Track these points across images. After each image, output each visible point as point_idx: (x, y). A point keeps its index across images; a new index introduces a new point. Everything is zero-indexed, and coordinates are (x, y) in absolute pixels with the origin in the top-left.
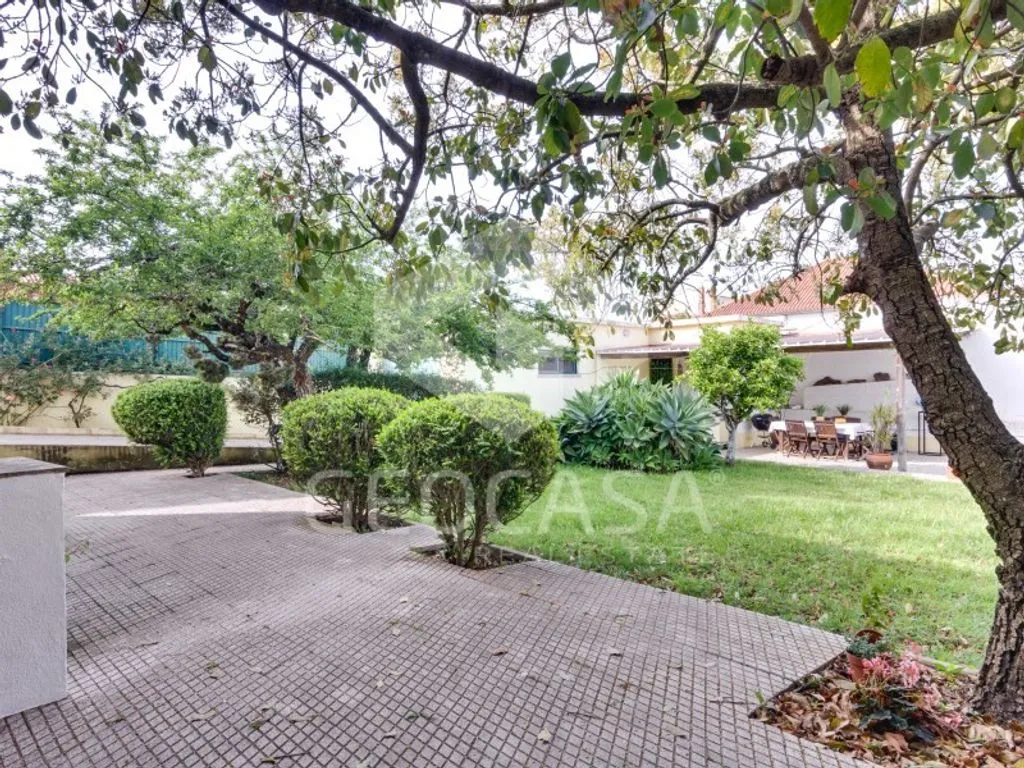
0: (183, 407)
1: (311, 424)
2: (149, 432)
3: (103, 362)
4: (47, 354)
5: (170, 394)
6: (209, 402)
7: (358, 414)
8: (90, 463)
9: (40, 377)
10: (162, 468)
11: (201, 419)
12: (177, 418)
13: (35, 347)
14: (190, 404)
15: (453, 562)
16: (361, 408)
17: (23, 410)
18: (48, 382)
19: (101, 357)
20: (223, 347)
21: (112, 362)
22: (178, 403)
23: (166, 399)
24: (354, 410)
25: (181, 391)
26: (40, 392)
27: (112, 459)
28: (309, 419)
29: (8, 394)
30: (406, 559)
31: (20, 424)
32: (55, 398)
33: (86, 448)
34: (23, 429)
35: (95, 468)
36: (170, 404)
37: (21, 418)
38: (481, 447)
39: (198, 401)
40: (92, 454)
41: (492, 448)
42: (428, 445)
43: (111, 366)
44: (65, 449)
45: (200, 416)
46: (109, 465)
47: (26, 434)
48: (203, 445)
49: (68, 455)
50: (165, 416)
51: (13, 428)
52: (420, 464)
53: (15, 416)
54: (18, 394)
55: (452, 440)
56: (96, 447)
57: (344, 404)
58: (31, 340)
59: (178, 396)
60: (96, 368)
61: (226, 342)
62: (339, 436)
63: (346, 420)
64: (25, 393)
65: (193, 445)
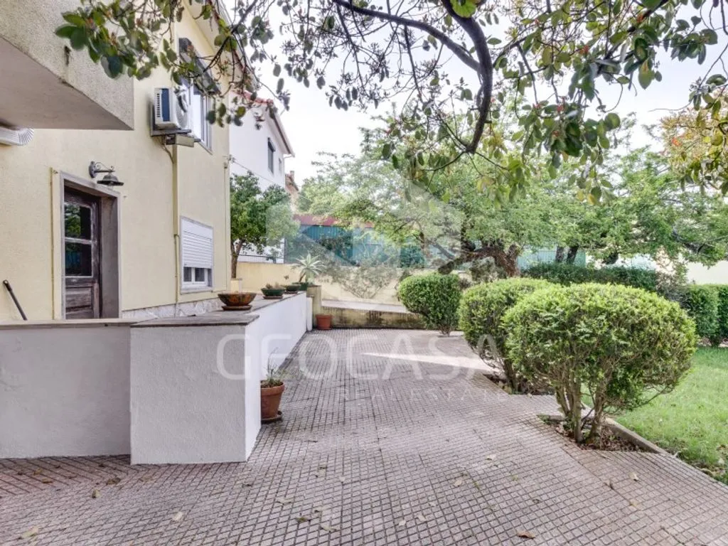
0: (433, 290)
1: (474, 305)
2: (415, 306)
3: (412, 262)
4: (385, 257)
5: (426, 282)
6: (450, 287)
7: (509, 299)
8: (393, 322)
9: (381, 272)
10: (424, 329)
11: (444, 298)
12: (430, 296)
13: (380, 254)
14: (437, 288)
15: (570, 436)
16: (513, 294)
17: (372, 290)
18: (384, 274)
19: (411, 259)
20: (452, 250)
21: (417, 262)
22: (430, 288)
23: (423, 285)
24: (506, 295)
25: (433, 280)
26: (381, 280)
27: (404, 321)
28: (473, 302)
29: (366, 281)
30: (528, 423)
31: (372, 297)
32: (388, 283)
33: (391, 313)
34: (372, 301)
35: (395, 325)
36: (426, 289)
37: (372, 295)
38: (582, 334)
39: (443, 286)
40: (394, 317)
41: (593, 335)
42: (535, 327)
43: (416, 264)
44: (381, 313)
45: (444, 297)
46: (403, 325)
47: (373, 304)
48: (446, 316)
49: (381, 317)
50: (423, 296)
51: (368, 300)
52: (529, 343)
53: (369, 293)
54: (371, 280)
55: (554, 325)
56: (398, 314)
57: (500, 290)
58: (376, 250)
59: (430, 283)
60: (409, 266)
61: (454, 246)
62: (494, 315)
63: (499, 303)
64: (374, 280)
65: (440, 315)
